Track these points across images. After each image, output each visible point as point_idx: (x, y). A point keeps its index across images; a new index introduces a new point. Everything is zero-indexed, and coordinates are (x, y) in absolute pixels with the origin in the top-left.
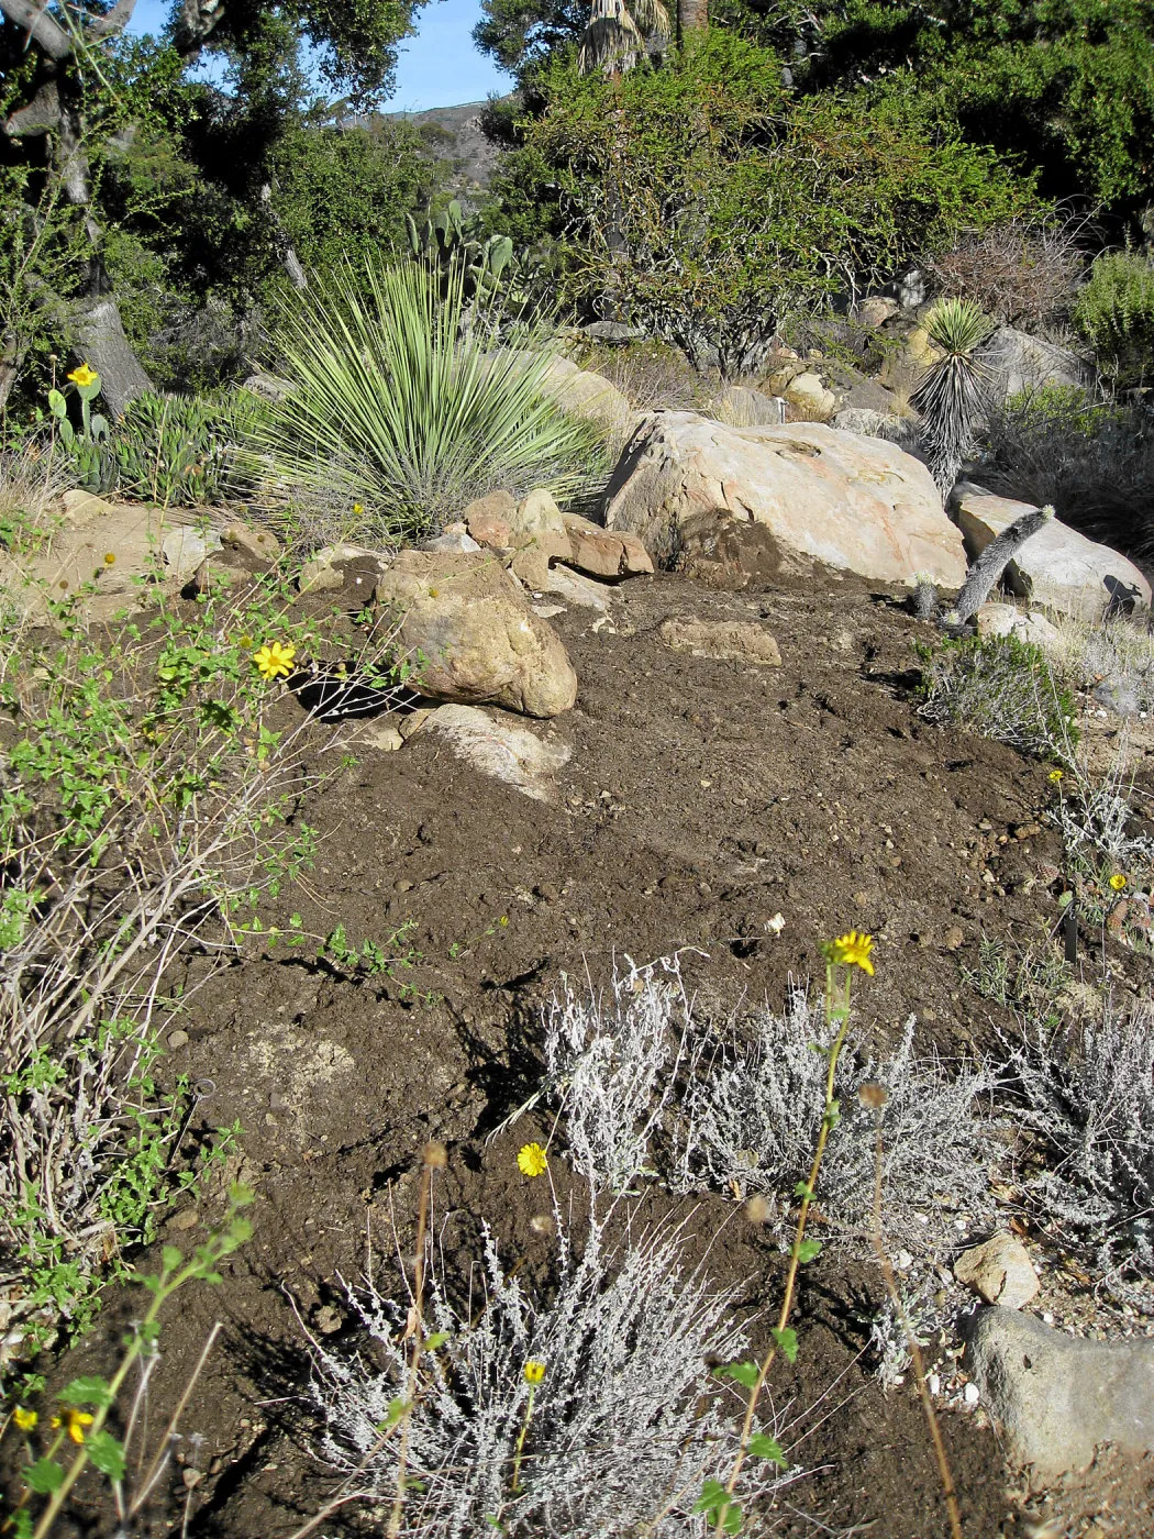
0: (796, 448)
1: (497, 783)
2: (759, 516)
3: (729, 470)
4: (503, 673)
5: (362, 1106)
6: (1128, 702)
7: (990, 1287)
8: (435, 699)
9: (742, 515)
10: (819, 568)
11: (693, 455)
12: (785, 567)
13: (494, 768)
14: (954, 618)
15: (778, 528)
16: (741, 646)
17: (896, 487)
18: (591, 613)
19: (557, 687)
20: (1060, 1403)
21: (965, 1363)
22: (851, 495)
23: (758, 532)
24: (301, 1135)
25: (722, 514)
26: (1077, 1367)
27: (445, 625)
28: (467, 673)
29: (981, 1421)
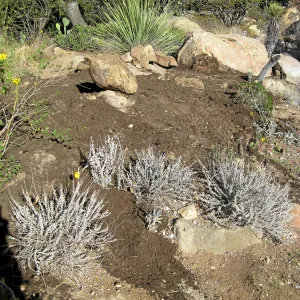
0: (230, 40)
1: (114, 107)
2: (215, 56)
3: (209, 44)
4: (119, 83)
5: (56, 168)
6: (295, 103)
7: (183, 215)
8: (104, 89)
9: (210, 55)
10: (229, 69)
11: (200, 40)
12: (220, 69)
13: (114, 104)
14: (257, 81)
15: (220, 59)
16: (194, 84)
17: (255, 51)
18: (158, 75)
19: (132, 87)
20: (190, 239)
21: (172, 229)
22: (242, 52)
23: (214, 60)
24: (41, 173)
25: (205, 55)
26: (196, 232)
27: (105, 71)
28: (110, 82)
29: (173, 241)
